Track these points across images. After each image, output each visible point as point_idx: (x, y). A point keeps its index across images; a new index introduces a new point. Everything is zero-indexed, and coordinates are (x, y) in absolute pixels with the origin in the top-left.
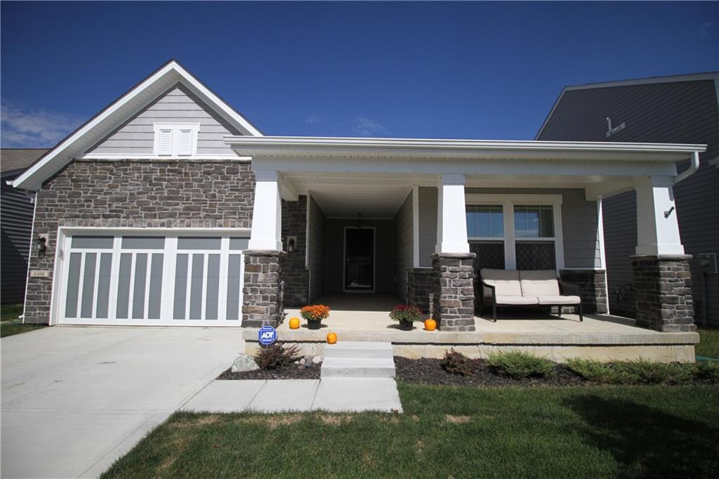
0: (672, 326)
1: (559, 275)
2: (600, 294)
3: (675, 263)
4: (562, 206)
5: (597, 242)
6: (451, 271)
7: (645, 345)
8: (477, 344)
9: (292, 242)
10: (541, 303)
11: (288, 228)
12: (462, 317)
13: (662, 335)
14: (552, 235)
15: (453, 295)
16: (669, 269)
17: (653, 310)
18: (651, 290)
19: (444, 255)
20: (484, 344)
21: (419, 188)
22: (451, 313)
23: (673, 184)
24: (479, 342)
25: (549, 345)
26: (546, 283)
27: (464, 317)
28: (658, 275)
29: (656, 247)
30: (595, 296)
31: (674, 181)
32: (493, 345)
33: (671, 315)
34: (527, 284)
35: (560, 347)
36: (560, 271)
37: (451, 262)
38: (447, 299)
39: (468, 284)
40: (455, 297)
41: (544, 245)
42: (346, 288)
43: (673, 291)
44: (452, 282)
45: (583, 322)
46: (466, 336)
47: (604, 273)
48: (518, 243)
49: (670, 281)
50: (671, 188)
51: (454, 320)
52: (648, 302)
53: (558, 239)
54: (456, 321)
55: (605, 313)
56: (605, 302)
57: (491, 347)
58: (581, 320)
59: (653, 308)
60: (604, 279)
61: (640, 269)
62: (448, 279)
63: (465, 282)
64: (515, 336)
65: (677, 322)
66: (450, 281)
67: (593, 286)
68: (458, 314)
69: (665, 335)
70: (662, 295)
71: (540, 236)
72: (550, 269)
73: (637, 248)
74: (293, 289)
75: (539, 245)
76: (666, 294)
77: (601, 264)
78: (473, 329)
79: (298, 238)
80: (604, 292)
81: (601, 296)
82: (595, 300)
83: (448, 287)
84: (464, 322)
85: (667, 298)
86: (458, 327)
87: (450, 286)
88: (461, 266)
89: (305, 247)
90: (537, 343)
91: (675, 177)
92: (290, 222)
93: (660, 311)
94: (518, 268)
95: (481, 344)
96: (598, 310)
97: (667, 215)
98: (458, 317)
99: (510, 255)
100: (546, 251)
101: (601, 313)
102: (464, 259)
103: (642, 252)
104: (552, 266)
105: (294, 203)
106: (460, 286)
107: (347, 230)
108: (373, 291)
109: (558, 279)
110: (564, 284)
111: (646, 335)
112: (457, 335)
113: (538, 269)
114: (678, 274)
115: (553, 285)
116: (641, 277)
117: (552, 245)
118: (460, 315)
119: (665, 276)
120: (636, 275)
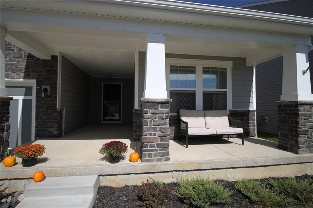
0: (304, 150)
1: (228, 113)
2: (252, 125)
3: (308, 106)
4: (232, 68)
5: (252, 92)
6: (152, 113)
7: (288, 164)
8: (171, 171)
9: (45, 90)
10: (218, 134)
11: (42, 80)
12: (160, 150)
13: (299, 157)
14: (225, 87)
15: (153, 133)
16: (304, 110)
17: (292, 139)
18: (291, 125)
19: (146, 100)
20: (176, 171)
21: (139, 52)
22: (150, 147)
23: (309, 51)
24: (172, 170)
25: (224, 168)
26: (221, 119)
27: (161, 150)
28: (298, 115)
29: (297, 95)
30: (249, 126)
31: (309, 49)
32: (183, 171)
33: (304, 143)
34: (209, 119)
35: (232, 169)
36: (229, 110)
37: (152, 106)
38: (148, 136)
39: (165, 124)
40: (155, 135)
41: (220, 94)
42: (104, 120)
43: (306, 126)
44: (153, 122)
45: (244, 145)
46: (162, 165)
47: (255, 112)
48: (204, 92)
49: (304, 119)
50: (307, 53)
51: (153, 153)
52: (288, 133)
53: (229, 90)
54: (155, 154)
55: (254, 136)
56: (255, 130)
57: (181, 172)
58: (243, 144)
59: (292, 137)
60: (255, 115)
61: (283, 110)
62: (149, 120)
63: (162, 122)
64: (200, 163)
65: (308, 147)
66: (151, 122)
67: (248, 120)
68: (156, 148)
69: (300, 157)
70: (299, 129)
71: (217, 88)
72: (223, 109)
73: (281, 96)
74: (47, 124)
75: (217, 94)
76: (302, 128)
77: (253, 106)
78: (168, 159)
79: (51, 87)
80: (254, 123)
81: (252, 126)
82: (249, 128)
83: (149, 126)
84: (161, 154)
85: (302, 131)
86: (156, 158)
87: (150, 125)
88: (160, 109)
89: (56, 94)
90: (216, 168)
91: (310, 46)
92: (45, 75)
93: (298, 140)
94: (204, 110)
95: (174, 171)
96: (250, 135)
97: (304, 73)
98: (156, 150)
99: (199, 100)
100: (221, 98)
101: (252, 136)
102: (162, 103)
103: (285, 98)
104: (224, 107)
105: (47, 61)
106: (159, 125)
107: (104, 84)
108: (120, 122)
109: (228, 116)
110: (232, 119)
111: (288, 158)
112: (155, 165)
113: (215, 109)
114: (309, 114)
115: (225, 120)
116: (284, 116)
117: (225, 94)
118: (158, 149)
119: (302, 116)
120: (280, 114)
